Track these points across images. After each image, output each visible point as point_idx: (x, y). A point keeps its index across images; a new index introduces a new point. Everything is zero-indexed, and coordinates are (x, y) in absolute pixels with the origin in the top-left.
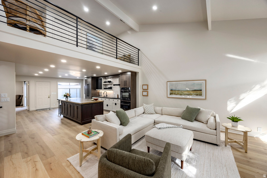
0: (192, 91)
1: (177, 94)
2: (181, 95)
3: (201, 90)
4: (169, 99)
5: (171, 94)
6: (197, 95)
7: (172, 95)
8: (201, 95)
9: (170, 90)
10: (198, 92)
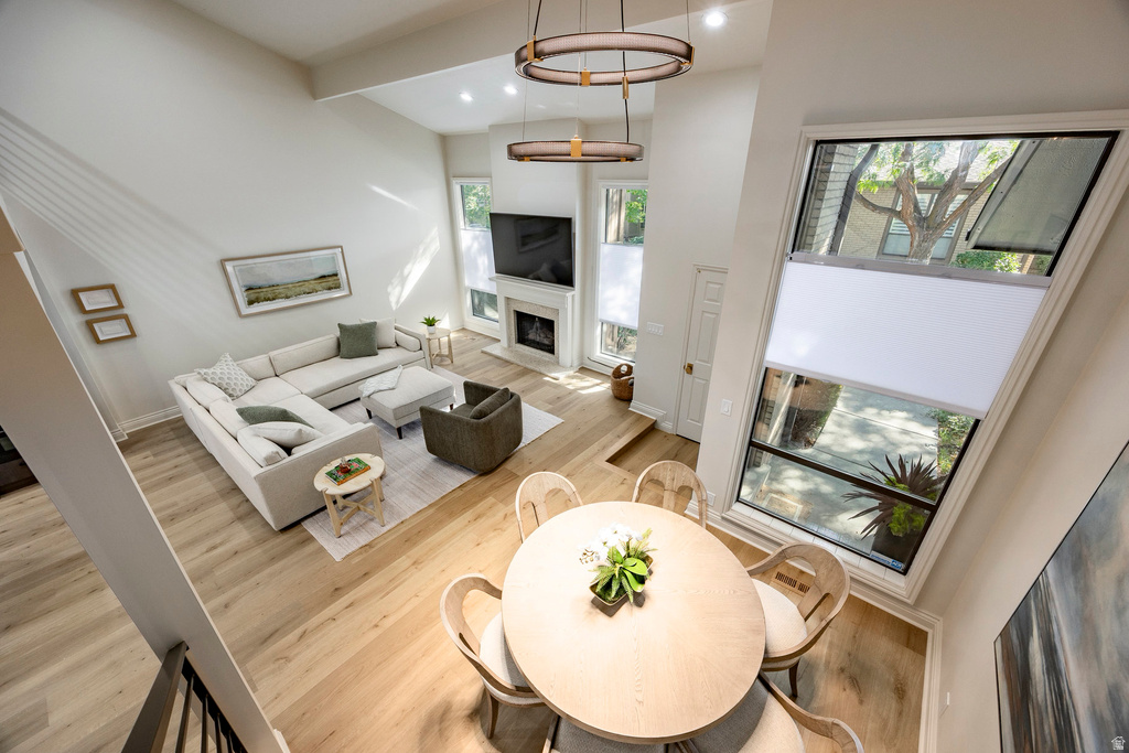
0: (315, 279)
1: (274, 299)
2: (287, 297)
3: (336, 275)
4: (246, 320)
5: (251, 303)
6: (330, 289)
7: (256, 304)
8: (338, 287)
9: (244, 289)
10: (329, 280)
